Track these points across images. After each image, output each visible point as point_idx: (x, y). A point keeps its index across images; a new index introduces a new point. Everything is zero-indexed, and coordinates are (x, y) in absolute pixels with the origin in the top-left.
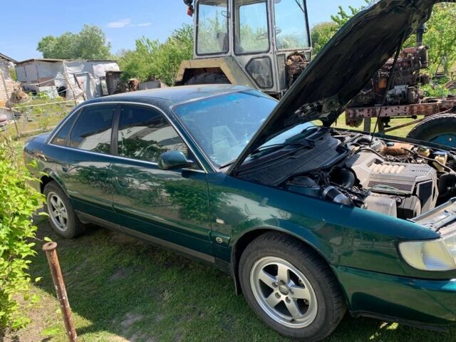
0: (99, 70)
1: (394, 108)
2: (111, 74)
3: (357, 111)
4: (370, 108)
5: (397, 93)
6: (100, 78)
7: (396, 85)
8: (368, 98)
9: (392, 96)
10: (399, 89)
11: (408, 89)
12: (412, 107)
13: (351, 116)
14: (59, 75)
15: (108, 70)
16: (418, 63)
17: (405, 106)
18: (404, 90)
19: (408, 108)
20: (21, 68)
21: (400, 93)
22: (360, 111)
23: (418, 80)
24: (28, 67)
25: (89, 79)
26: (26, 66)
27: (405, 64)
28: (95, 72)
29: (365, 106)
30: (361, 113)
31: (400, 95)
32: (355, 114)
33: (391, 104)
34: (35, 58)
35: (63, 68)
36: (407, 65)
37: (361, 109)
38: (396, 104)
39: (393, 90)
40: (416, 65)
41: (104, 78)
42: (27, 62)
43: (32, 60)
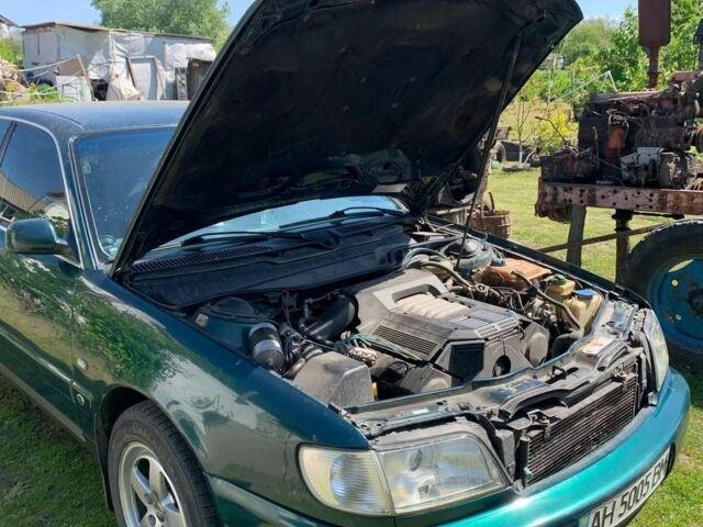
0: (176, 55)
1: (630, 192)
2: (197, 65)
3: (560, 190)
4: (584, 187)
5: (640, 162)
6: (177, 70)
7: (642, 145)
8: (585, 165)
9: (630, 167)
10: (645, 154)
11: (663, 157)
12: (665, 194)
13: (549, 199)
14: (98, 58)
15: (194, 56)
16: (693, 104)
17: (650, 191)
18: (655, 156)
19: (656, 196)
20: (32, 36)
21: (647, 162)
22: (566, 190)
23: (687, 139)
24: (44, 35)
25: (155, 70)
26: (41, 34)
27: (666, 104)
28: (168, 59)
29: (578, 181)
30: (568, 196)
31: (646, 167)
32: (555, 195)
33: (628, 184)
34: (57, 22)
35: (107, 44)
36: (672, 106)
37: (567, 186)
38: (638, 185)
39: (634, 155)
40: (688, 109)
41: (183, 70)
42: (44, 26)
43: (52, 25)
